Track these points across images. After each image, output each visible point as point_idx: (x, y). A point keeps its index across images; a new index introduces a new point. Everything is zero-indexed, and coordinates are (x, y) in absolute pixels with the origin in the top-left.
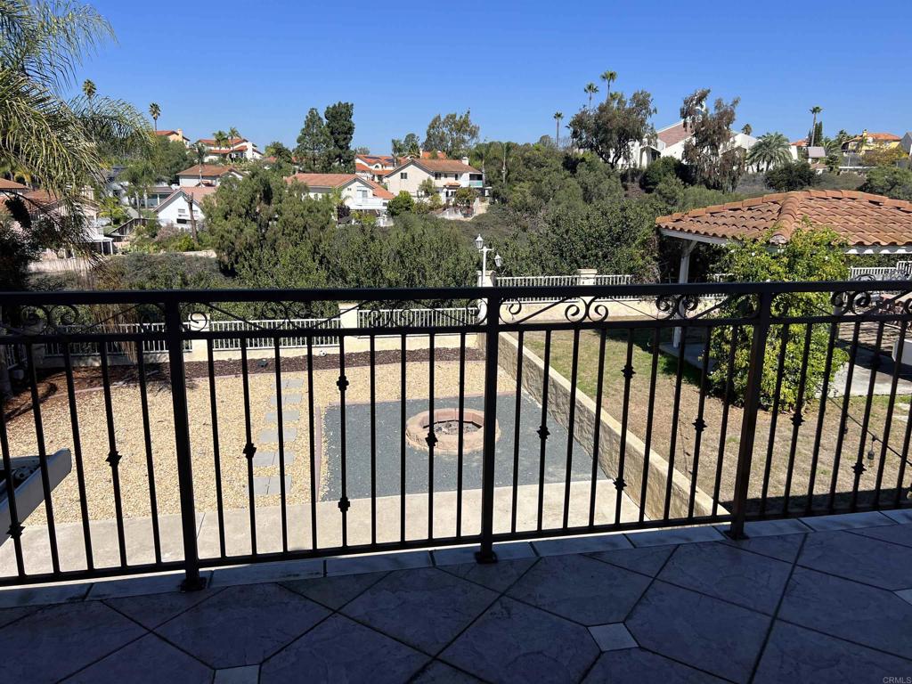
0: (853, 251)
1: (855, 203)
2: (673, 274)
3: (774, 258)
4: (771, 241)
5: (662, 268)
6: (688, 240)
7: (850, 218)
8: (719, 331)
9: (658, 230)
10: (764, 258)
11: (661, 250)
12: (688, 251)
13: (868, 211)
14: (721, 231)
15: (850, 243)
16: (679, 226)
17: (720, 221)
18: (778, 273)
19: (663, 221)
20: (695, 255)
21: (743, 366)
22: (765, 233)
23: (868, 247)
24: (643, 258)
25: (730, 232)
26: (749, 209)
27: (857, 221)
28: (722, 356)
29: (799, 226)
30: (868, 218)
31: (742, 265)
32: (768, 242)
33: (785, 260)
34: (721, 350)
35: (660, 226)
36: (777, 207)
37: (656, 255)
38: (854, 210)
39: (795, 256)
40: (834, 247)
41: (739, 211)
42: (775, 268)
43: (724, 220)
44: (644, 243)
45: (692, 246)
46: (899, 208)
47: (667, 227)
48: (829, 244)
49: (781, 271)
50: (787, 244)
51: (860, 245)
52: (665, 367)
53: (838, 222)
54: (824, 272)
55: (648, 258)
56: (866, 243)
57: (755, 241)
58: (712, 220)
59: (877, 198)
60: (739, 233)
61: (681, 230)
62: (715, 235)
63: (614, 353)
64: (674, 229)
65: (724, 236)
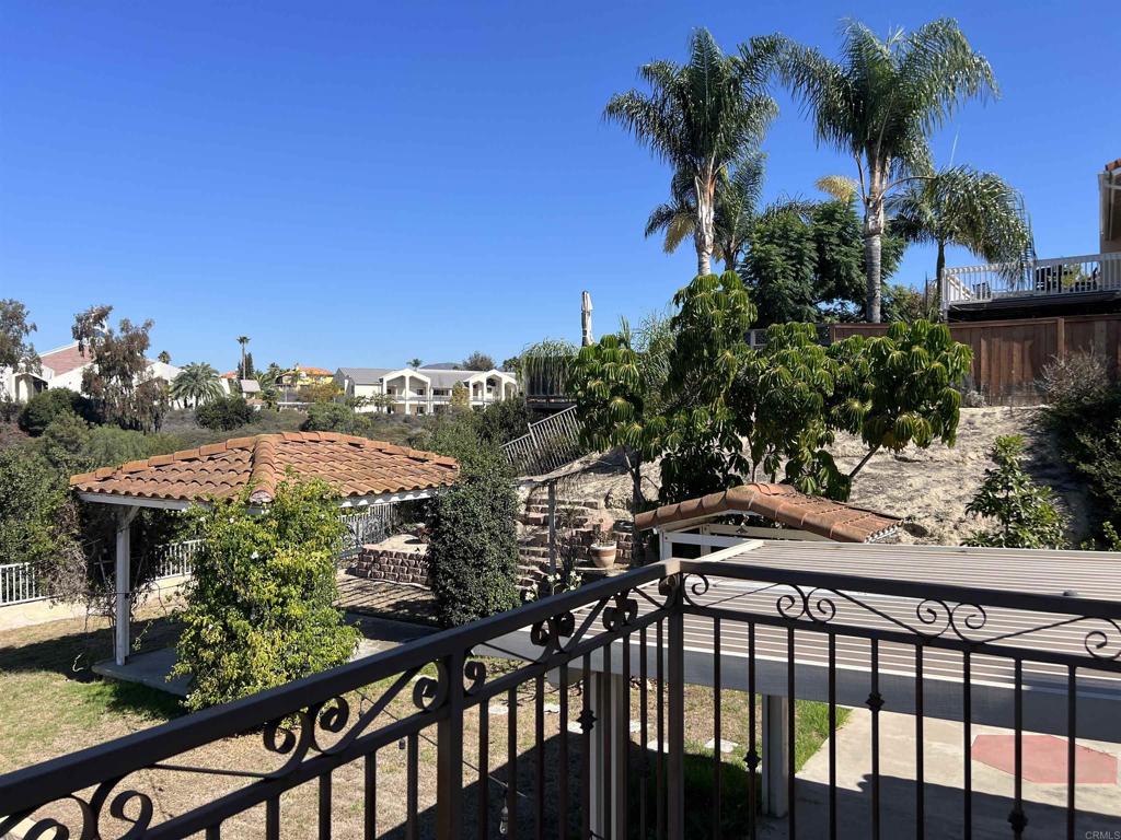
0: (347, 504)
1: (335, 447)
2: (105, 557)
3: (257, 522)
4: (252, 500)
5: (87, 550)
6: (125, 506)
7: (336, 464)
8: (193, 633)
9: (75, 494)
10: (246, 524)
11: (82, 524)
12: (125, 523)
13: (351, 454)
14: (177, 490)
15: (344, 495)
16: (109, 486)
17: (173, 477)
18: (267, 542)
19: (84, 481)
20: (137, 527)
21: (235, 677)
22: (240, 489)
23: (361, 497)
24: (54, 537)
25: (191, 491)
26: (209, 459)
27: (344, 467)
28: (201, 668)
29: (284, 478)
30: (353, 463)
31: (219, 537)
32: (247, 502)
33: (274, 523)
34: (200, 660)
35: (77, 489)
36: (247, 455)
37: (76, 531)
38: (336, 454)
39: (286, 518)
40: (327, 501)
41: (197, 463)
42: (261, 535)
43: (179, 476)
44: (53, 516)
45: (132, 515)
46: (380, 450)
47: (90, 490)
48: (321, 497)
49: (270, 538)
50: (273, 502)
51: (354, 495)
52: (113, 699)
53: (323, 469)
54: (322, 533)
55: (63, 537)
56: (360, 493)
57: (229, 502)
58: (159, 475)
59: (357, 439)
60: (206, 492)
61: (115, 492)
62: (168, 497)
63: (15, 696)
64: (102, 491)
65: (183, 498)
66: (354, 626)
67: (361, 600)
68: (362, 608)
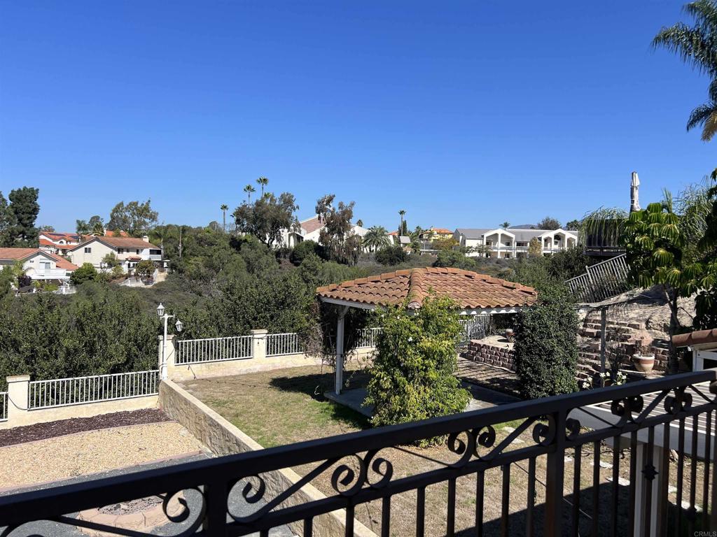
0: (464, 313)
1: (457, 277)
2: (332, 333)
3: (412, 320)
4: (409, 306)
5: (323, 328)
6: (342, 305)
7: (457, 288)
8: (376, 381)
9: (319, 297)
10: (406, 320)
11: (322, 314)
12: (342, 315)
13: (466, 282)
14: (369, 298)
15: (462, 307)
16: (335, 294)
17: (367, 290)
18: (417, 332)
19: (323, 290)
20: (348, 318)
21: (398, 410)
22: (403, 300)
23: (472, 309)
24: (308, 320)
25: (376, 300)
26: (386, 281)
27: (462, 290)
28: (379, 402)
29: (427, 295)
30: (468, 288)
31: (391, 327)
32: (407, 307)
33: (421, 321)
34: (379, 397)
35: (320, 295)
36: (406, 280)
37: (318, 318)
38: (457, 282)
39: (428, 319)
40: (452, 310)
41: (379, 283)
42: (414, 328)
43: (369, 290)
44: (308, 309)
45: (346, 311)
46: (485, 281)
47: (326, 296)
48: (449, 308)
49: (419, 330)
50: (421, 308)
51: (468, 308)
52: (334, 413)
53: (450, 291)
54: (449, 330)
55: (312, 320)
56: (472, 307)
57: (397, 307)
58: (360, 290)
59: (470, 273)
60: (384, 300)
61: (338, 298)
62: (364, 302)
63: (287, 404)
64: (332, 297)
65: (372, 303)
66: (467, 389)
67: (469, 374)
68: (471, 379)
